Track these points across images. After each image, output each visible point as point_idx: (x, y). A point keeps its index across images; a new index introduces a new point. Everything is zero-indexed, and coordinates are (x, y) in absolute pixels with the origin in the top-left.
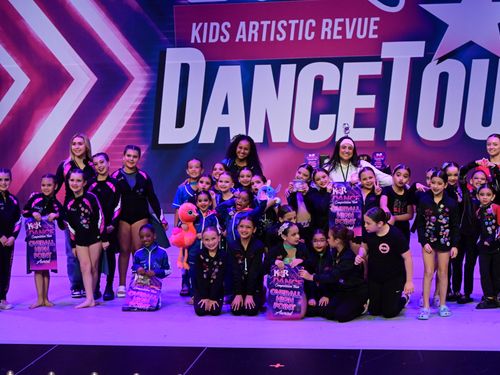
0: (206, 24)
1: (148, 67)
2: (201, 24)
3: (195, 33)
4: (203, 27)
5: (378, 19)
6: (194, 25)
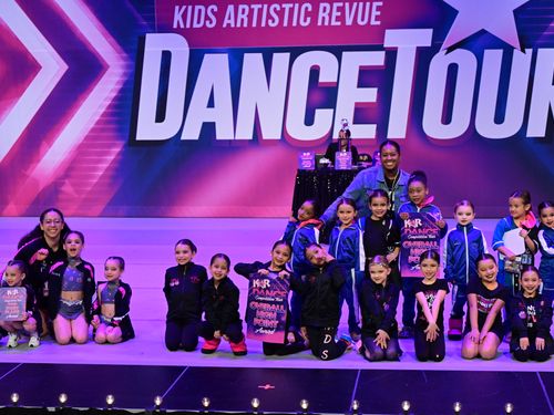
0: (190, 8)
1: (125, 55)
2: (184, 7)
3: (178, 17)
4: (186, 10)
5: (381, 4)
6: (177, 8)
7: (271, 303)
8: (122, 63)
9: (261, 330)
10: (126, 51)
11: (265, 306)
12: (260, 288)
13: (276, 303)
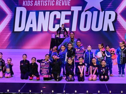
0: (27, 1)
1: (12, 12)
2: (25, 1)
3: (24, 3)
4: (26, 2)
5: (70, 1)
6: (24, 1)
7: (45, 68)
8: (11, 14)
9: (43, 75)
10: (12, 11)
11: (44, 69)
12: (43, 65)
13: (46, 68)
